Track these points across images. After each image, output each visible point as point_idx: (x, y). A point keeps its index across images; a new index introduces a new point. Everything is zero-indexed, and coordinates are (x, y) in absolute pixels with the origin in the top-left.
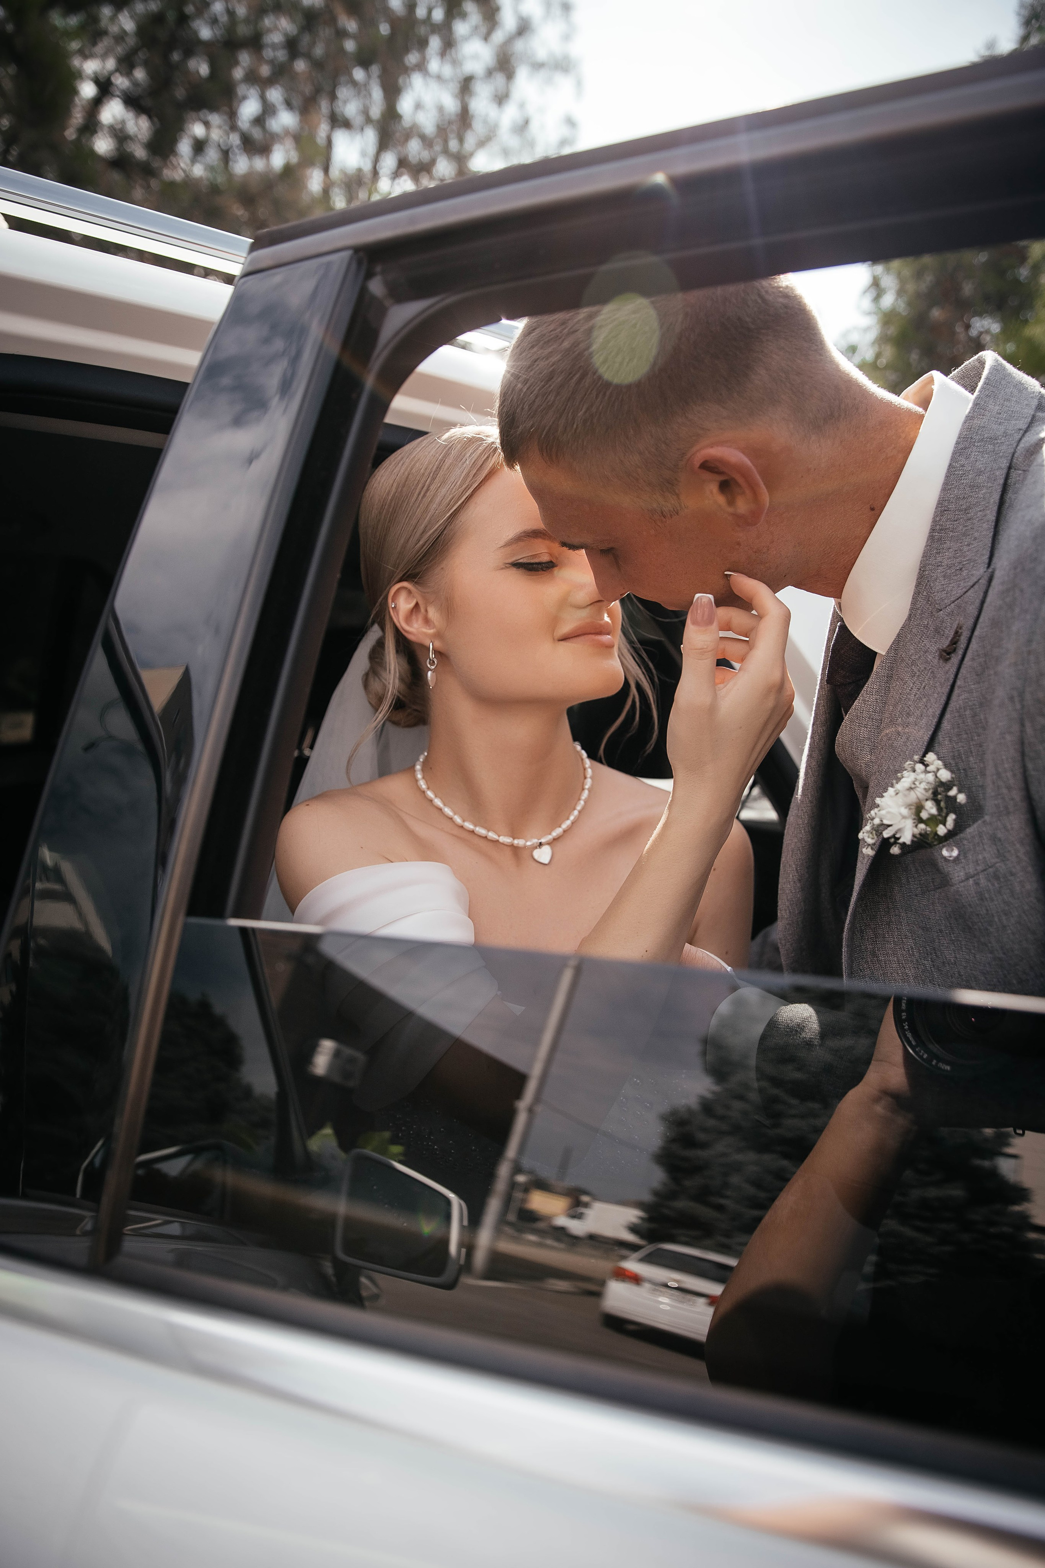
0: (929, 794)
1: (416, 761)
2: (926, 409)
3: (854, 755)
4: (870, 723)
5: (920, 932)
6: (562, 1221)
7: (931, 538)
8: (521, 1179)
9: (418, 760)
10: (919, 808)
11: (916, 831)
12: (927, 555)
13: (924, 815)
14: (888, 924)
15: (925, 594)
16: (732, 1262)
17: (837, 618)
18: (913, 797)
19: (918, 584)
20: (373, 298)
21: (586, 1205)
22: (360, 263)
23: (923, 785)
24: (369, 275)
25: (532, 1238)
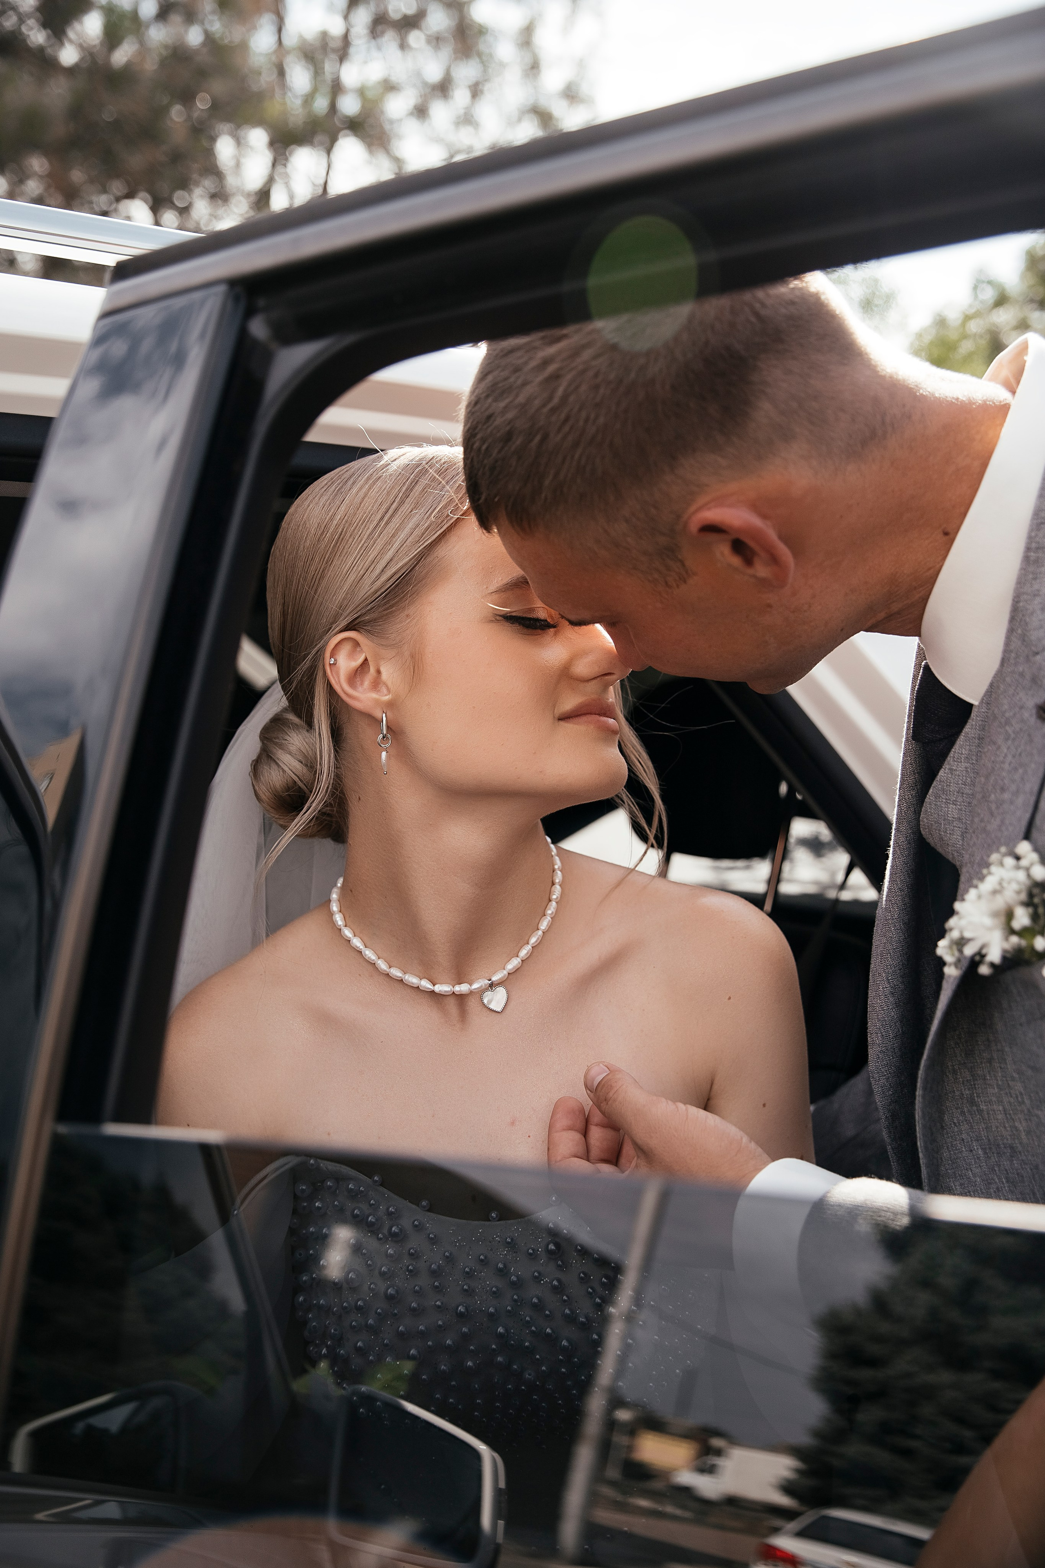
0: (1023, 897)
1: (333, 887)
2: (1014, 392)
3: (943, 840)
4: (960, 799)
5: (1030, 1073)
6: (687, 1478)
7: (1026, 559)
8: (624, 1415)
9: (335, 885)
10: (1009, 915)
11: (1007, 946)
12: (1020, 582)
13: (1017, 924)
14: (990, 1061)
15: (1019, 631)
16: (922, 1533)
17: (921, 655)
18: (1000, 903)
19: (1012, 619)
20: (255, 342)
21: (719, 1452)
22: (237, 299)
23: (1014, 886)
24: (250, 313)
25: (644, 1503)
